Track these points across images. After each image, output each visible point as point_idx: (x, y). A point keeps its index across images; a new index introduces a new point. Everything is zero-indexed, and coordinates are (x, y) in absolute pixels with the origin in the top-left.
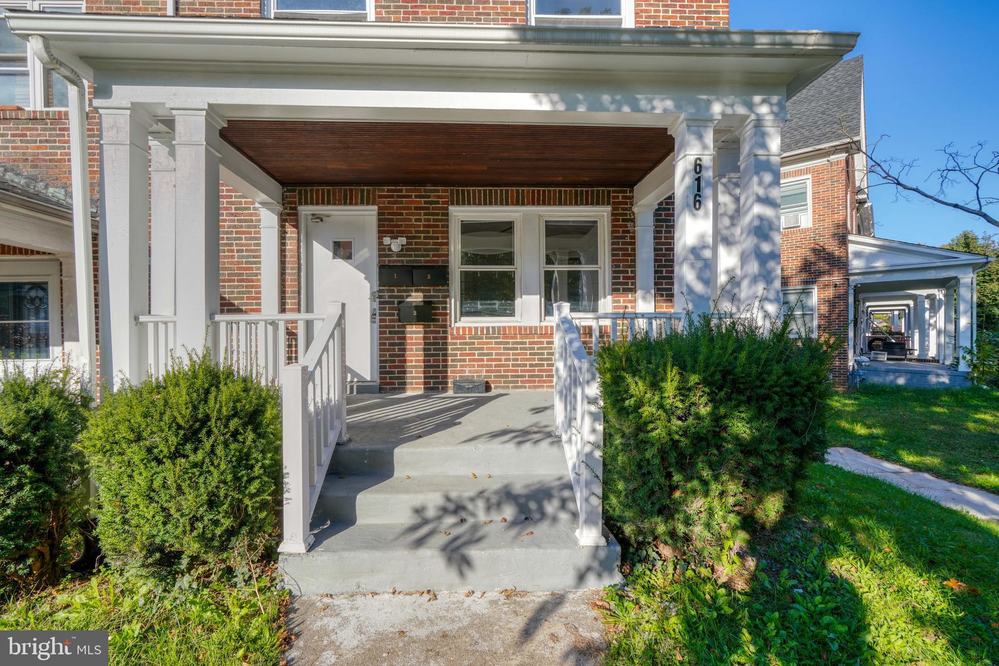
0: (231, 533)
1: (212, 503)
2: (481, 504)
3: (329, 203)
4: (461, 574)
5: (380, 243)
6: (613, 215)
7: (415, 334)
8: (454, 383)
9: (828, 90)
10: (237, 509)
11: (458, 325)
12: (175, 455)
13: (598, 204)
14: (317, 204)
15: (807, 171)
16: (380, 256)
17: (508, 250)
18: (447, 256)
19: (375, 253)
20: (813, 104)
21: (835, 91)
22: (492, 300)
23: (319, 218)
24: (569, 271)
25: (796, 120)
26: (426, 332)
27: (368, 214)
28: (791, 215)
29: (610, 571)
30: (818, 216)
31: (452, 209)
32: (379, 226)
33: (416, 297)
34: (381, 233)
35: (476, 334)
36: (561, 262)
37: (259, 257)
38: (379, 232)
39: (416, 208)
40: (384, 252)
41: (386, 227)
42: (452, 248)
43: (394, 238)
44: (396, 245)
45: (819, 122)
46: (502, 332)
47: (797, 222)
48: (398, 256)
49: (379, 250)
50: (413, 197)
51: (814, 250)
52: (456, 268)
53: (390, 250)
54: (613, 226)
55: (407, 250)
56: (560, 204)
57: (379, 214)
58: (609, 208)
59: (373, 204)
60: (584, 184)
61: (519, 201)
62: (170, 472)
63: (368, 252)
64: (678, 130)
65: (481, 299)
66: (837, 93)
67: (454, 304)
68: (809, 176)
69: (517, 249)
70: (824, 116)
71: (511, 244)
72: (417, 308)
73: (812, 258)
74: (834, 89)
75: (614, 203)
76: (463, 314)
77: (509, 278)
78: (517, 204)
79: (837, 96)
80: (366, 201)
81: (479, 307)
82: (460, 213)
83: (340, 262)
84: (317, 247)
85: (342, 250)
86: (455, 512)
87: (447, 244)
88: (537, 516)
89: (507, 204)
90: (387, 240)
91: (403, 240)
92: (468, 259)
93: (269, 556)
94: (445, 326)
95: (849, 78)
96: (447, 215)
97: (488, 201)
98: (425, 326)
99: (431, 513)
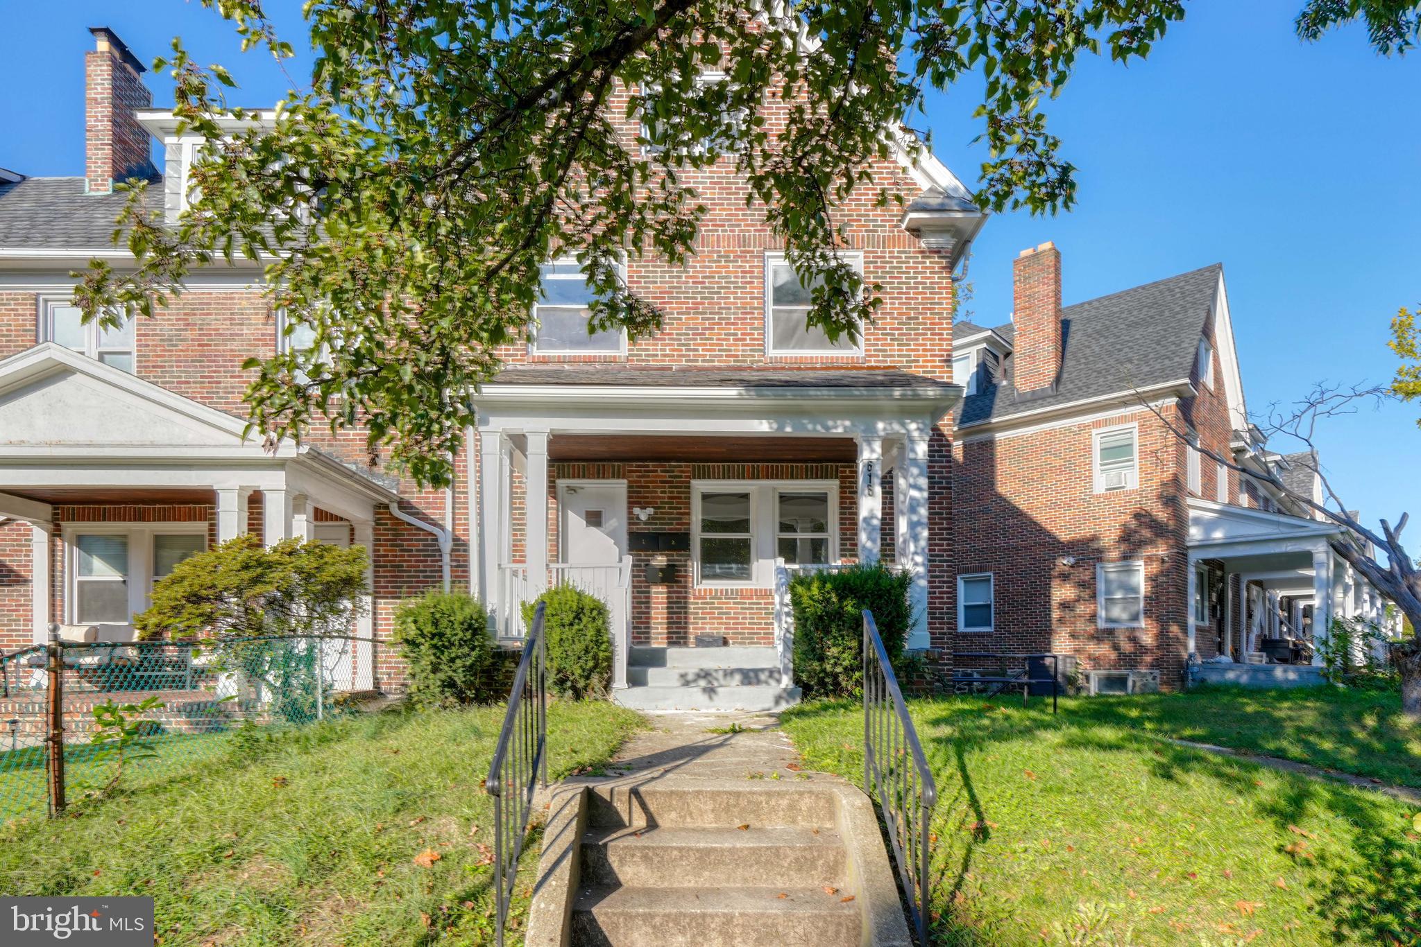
0: (592, 670)
1: (587, 651)
2: (721, 673)
3: (584, 477)
4: (711, 698)
5: (630, 513)
6: (841, 487)
7: (659, 594)
8: (696, 638)
9: (1171, 310)
10: (595, 658)
11: (702, 587)
12: (571, 624)
13: (827, 477)
14: (574, 477)
15: (1133, 418)
16: (630, 524)
17: (743, 517)
18: (689, 524)
19: (625, 521)
20: (1150, 330)
21: (1178, 313)
22: (729, 563)
23: (572, 490)
24: (812, 540)
25: (1127, 350)
26: (669, 592)
27: (619, 487)
28: (1113, 473)
29: (794, 698)
30: (1146, 476)
31: (695, 483)
32: (629, 497)
33: (660, 561)
34: (632, 503)
35: (716, 595)
36: (804, 530)
37: (524, 524)
38: (629, 503)
39: (662, 482)
40: (633, 519)
41: (636, 498)
42: (694, 518)
43: (643, 508)
44: (643, 515)
45: (1151, 355)
46: (741, 593)
47: (1120, 482)
48: (645, 524)
49: (629, 518)
50: (659, 471)
51: (1137, 516)
52: (697, 535)
53: (638, 518)
54: (841, 498)
55: (654, 519)
56: (792, 478)
57: (629, 487)
58: (837, 482)
59: (624, 477)
60: (814, 461)
61: (754, 476)
62: (568, 633)
63: (618, 521)
64: (858, 437)
65: (719, 563)
66: (1180, 316)
67: (695, 567)
68: (1136, 424)
69: (753, 517)
70: (1158, 348)
71: (747, 512)
72: (661, 570)
73: (1133, 524)
74: (1178, 309)
75: (842, 477)
76: (704, 577)
77: (745, 544)
78: (753, 478)
79: (1179, 320)
80: (617, 475)
81: (718, 571)
82: (700, 486)
83: (593, 529)
84: (571, 515)
85: (594, 519)
86: (704, 677)
87: (689, 514)
88: (754, 680)
89: (744, 478)
90: (637, 511)
91: (650, 511)
92: (708, 526)
93: (607, 687)
94: (686, 587)
95: (1198, 296)
96: (689, 487)
97: (726, 475)
98: (668, 587)
99: (690, 677)
